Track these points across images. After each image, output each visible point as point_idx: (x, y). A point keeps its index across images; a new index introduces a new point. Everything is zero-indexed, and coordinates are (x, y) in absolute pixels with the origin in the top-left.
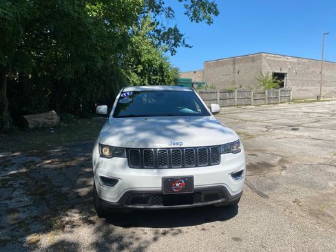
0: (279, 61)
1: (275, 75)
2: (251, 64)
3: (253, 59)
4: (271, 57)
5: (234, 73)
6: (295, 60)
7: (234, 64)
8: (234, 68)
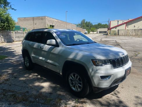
0: (52, 21)
1: (51, 26)
2: (41, 21)
3: (42, 18)
4: (49, 19)
5: (34, 24)
6: (57, 21)
7: (33, 20)
8: (34, 22)
